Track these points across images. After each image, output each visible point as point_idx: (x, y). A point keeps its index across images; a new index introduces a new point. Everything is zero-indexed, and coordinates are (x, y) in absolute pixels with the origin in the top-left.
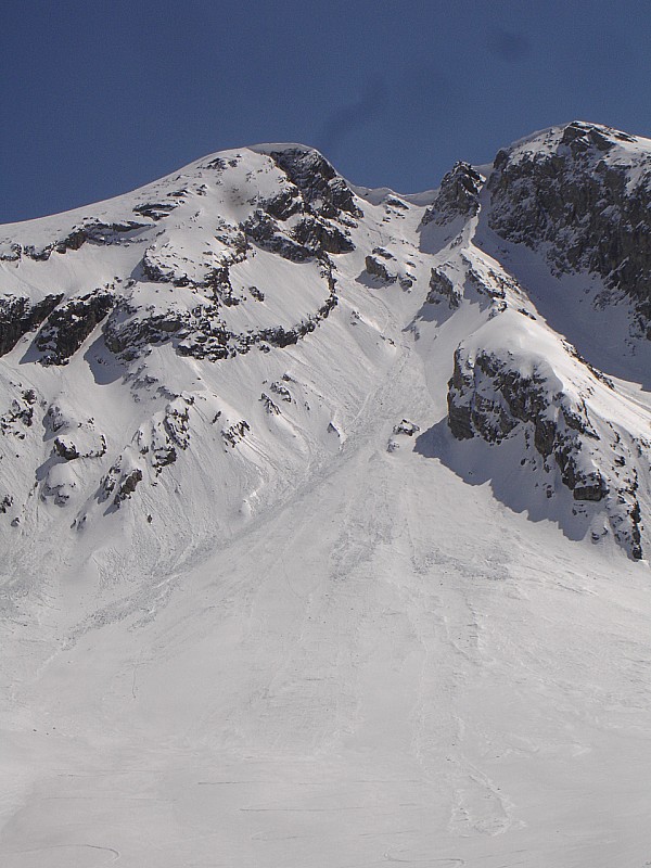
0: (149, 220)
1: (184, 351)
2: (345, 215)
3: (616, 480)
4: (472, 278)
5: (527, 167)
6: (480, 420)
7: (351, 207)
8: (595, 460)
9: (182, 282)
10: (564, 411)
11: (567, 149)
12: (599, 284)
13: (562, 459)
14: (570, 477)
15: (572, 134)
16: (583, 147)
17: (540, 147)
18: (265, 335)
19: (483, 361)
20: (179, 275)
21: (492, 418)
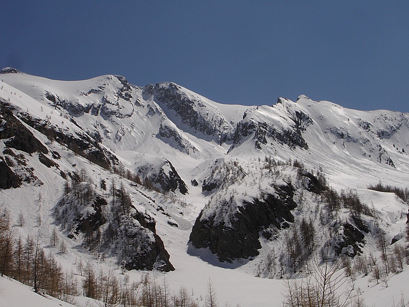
0: (101, 90)
1: (117, 117)
2: (129, 90)
3: (186, 146)
4: (157, 109)
5: (163, 89)
6: (166, 135)
7: (130, 89)
8: (183, 143)
9: (113, 104)
10: (179, 136)
11: (170, 88)
12: (176, 113)
13: (179, 142)
14: (180, 145)
15: (171, 85)
16: (173, 88)
17: (165, 85)
18: (127, 115)
19: (166, 127)
20: (113, 103)
21: (168, 135)
